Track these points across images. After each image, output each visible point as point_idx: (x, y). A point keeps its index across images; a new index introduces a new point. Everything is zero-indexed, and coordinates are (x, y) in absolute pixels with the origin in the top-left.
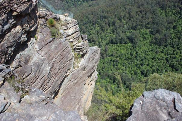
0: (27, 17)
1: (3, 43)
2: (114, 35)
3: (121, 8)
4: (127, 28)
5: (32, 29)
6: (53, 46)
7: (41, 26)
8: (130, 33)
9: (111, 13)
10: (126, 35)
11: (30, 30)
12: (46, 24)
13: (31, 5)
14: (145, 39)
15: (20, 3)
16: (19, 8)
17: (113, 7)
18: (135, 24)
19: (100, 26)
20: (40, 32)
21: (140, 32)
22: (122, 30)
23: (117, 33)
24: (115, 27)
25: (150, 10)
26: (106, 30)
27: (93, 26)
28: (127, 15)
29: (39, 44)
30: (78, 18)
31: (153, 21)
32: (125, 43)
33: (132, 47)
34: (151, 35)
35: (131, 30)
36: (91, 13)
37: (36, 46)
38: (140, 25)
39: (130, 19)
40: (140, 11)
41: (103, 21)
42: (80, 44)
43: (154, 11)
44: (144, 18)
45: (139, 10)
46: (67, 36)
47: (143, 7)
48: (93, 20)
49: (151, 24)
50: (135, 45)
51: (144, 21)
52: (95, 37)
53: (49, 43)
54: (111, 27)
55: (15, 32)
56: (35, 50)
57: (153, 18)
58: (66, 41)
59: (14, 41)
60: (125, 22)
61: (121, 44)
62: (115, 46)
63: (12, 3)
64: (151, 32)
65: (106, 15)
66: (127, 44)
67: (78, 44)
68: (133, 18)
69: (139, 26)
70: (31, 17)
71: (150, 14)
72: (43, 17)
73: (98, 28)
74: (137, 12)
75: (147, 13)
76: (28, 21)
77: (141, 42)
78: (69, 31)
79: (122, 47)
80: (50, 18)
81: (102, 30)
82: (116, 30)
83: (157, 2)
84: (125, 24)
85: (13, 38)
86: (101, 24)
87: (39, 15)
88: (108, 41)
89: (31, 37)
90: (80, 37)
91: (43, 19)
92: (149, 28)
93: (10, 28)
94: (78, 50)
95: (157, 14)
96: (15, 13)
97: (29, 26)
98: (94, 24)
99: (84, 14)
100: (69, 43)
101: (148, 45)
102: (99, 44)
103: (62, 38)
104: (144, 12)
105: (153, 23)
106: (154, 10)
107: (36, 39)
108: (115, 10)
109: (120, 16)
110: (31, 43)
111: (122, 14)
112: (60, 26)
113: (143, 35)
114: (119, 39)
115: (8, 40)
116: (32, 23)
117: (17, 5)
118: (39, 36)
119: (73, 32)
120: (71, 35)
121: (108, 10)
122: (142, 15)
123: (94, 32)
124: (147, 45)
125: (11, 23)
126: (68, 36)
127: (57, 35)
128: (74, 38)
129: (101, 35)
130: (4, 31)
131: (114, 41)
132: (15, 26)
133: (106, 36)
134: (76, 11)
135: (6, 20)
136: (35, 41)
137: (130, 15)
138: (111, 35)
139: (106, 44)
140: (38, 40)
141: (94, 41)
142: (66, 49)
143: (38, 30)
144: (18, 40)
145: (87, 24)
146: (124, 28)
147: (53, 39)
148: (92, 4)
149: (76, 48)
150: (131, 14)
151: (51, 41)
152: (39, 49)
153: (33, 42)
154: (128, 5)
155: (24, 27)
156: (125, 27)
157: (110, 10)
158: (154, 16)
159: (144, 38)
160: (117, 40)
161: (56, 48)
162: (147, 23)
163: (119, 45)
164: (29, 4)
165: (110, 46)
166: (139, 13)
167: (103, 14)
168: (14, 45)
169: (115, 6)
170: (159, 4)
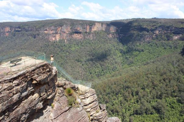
0: (45, 86)
1: (18, 109)
2: (138, 105)
3: (143, 77)
4: (152, 97)
5: (50, 97)
6: (69, 115)
7: (59, 94)
8: (155, 102)
9: (133, 83)
10: (152, 105)
11: (47, 98)
12: (63, 93)
13: (50, 75)
14: (174, 108)
15: (41, 73)
16: (39, 77)
17: (135, 77)
18: (159, 93)
19: (123, 96)
20: (57, 100)
21: (166, 101)
22: (147, 100)
23: (141, 103)
24: (139, 96)
25: (174, 77)
26: (130, 100)
27: (116, 96)
28: (151, 84)
29: (54, 113)
30: (100, 88)
31: (179, 88)
32: (151, 114)
33: (160, 118)
34: (180, 104)
35: (156, 99)
36: (114, 83)
37: (52, 115)
38: (165, 93)
39: (154, 88)
40: (163, 80)
41: (126, 91)
42: (97, 114)
43: (178, 79)
44: (169, 86)
45: (162, 78)
46: (84, 106)
47: (166, 76)
48: (116, 90)
49: (177, 92)
50: (162, 115)
51: (169, 89)
52: (118, 107)
53: (65, 112)
54: (135, 97)
55: (32, 99)
56: (50, 118)
57: (178, 86)
58: (83, 111)
59: (29, 108)
60: (148, 91)
61: (147, 114)
62: (141, 117)
63: (33, 73)
64: (179, 101)
65: (129, 84)
66: (153, 114)
67: (96, 114)
68: (157, 87)
69: (165, 95)
70: (49, 85)
71: (174, 81)
72: (62, 86)
73: (121, 98)
74: (160, 81)
75: (171, 81)
76: (46, 89)
77: (169, 112)
78: (87, 100)
79: (148, 119)
80: (68, 87)
81: (126, 100)
82: (140, 99)
83: (180, 70)
84: (149, 93)
85: (29, 105)
86: (124, 94)
87: (58, 84)
88: (132, 112)
89: (48, 105)
90: (98, 107)
91: (61, 88)
92: (176, 97)
93: (27, 95)
94: (95, 120)
95: (182, 81)
96: (34, 82)
97: (47, 94)
98: (117, 94)
99: (107, 84)
100: (86, 112)
101: (178, 116)
102: (123, 115)
103: (79, 107)
104: (168, 80)
105: (180, 91)
106: (178, 77)
107: (52, 108)
108: (138, 79)
109: (143, 85)
110: (47, 111)
111: (145, 83)
112: (78, 95)
113: (170, 104)
114: (144, 110)
115: (24, 107)
116: (49, 92)
117: (38, 74)
118: (55, 104)
119: (91, 101)
120: (88, 105)
121: (131, 79)
122: (166, 83)
123: (117, 102)
124: (176, 116)
125: (29, 91)
126: (86, 105)
127: (73, 105)
128: (92, 107)
129: (125, 106)
130: (21, 98)
131: (139, 112)
132: (32, 93)
133: (130, 106)
134: (99, 81)
135: (25, 87)
136: (51, 109)
137: (153, 83)
138: (135, 104)
139: (131, 115)
140: (54, 108)
141: (117, 112)
142: (83, 119)
143: (55, 99)
144: (34, 107)
145: (110, 94)
146: (148, 98)
147: (70, 108)
148: (115, 74)
149: (94, 119)
150: (155, 82)
151: (67, 110)
152: (54, 118)
153: (49, 110)
154: (151, 74)
155: (42, 95)
156: (150, 96)
157: (132, 80)
158: (179, 83)
159: (172, 108)
160: (142, 110)
161: (72, 117)
162: (172, 91)
163: (144, 115)
164: (48, 74)
165: (135, 117)
166: (162, 81)
167: (126, 84)
168: (29, 112)
169: (137, 76)
170: (182, 71)
